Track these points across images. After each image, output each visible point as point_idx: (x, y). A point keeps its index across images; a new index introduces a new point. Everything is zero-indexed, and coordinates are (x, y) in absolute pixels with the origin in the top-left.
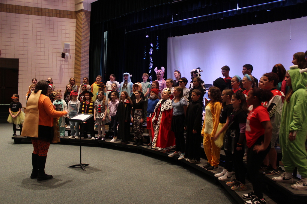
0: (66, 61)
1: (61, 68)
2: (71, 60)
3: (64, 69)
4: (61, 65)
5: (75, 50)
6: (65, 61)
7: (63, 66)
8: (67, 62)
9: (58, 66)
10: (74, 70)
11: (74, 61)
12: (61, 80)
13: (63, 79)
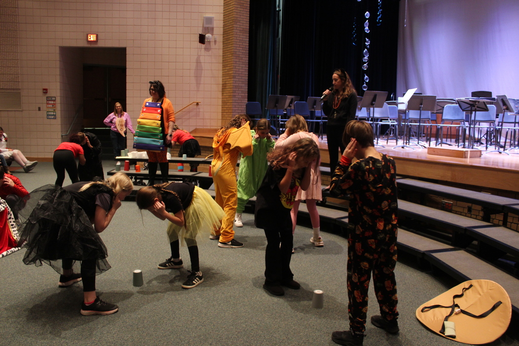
0: (207, 49)
2: (217, 46)
3: (203, 64)
4: (199, 56)
5: (222, 29)
6: (205, 48)
7: (202, 59)
8: (208, 51)
9: (194, 59)
11: (222, 48)
12: (198, 84)
13: (202, 82)
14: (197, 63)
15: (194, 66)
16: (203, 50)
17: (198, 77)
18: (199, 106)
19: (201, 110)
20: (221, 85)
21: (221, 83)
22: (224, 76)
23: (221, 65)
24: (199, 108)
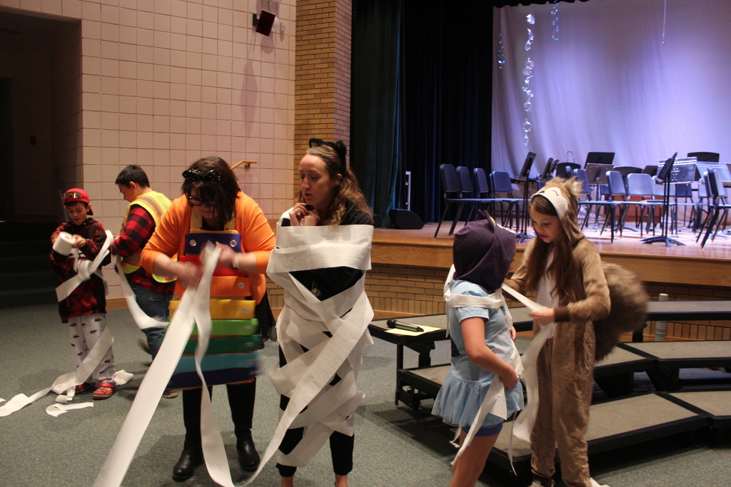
0: (266, 48)
1: (248, 74)
2: (284, 44)
3: (258, 79)
4: (250, 61)
5: (294, 9)
6: (261, 46)
7: (256, 68)
8: (268, 53)
9: (240, 66)
10: (292, 87)
11: (294, 49)
12: (248, 122)
13: (256, 119)
14: (246, 75)
15: (239, 81)
16: (258, 48)
17: (248, 107)
18: (251, 171)
19: (255, 180)
20: (293, 127)
21: (293, 122)
22: (298, 107)
23: (293, 84)
24: (250, 176)
